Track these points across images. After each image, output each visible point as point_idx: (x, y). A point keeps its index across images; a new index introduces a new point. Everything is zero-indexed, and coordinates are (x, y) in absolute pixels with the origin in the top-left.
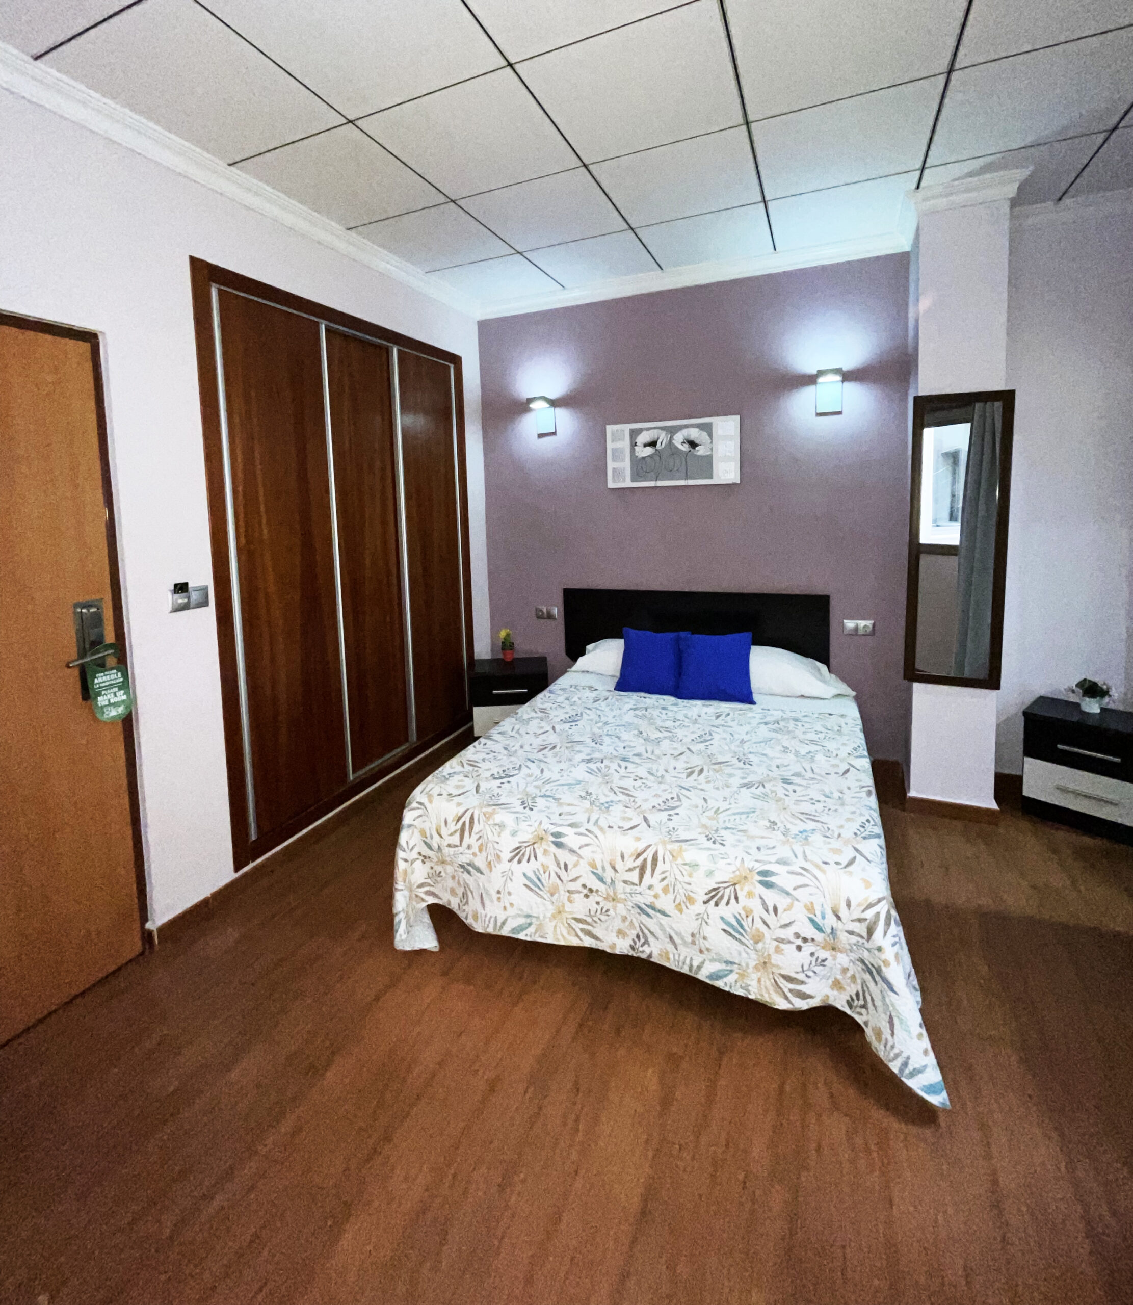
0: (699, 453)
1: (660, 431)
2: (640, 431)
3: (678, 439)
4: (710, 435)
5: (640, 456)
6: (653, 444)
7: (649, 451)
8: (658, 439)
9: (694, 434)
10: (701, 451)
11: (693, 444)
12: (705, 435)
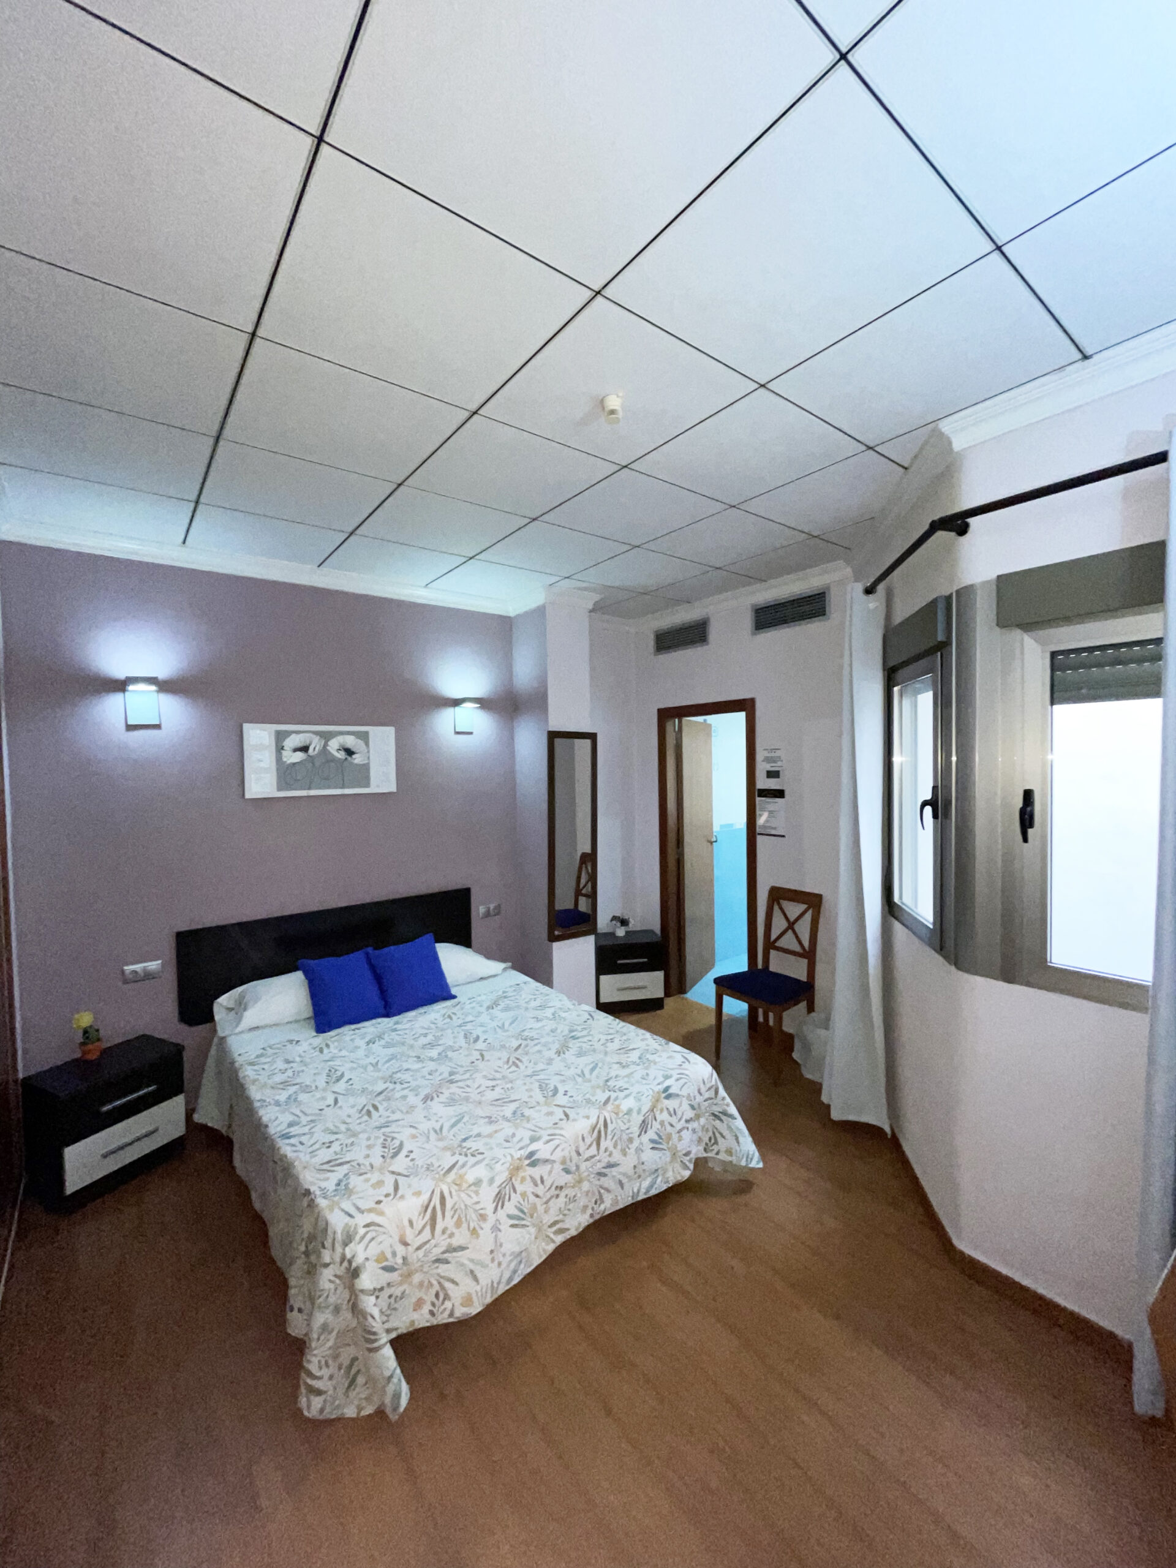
0: (356, 761)
1: (314, 736)
2: (288, 734)
3: (334, 745)
4: (367, 744)
5: (289, 762)
6: (305, 749)
7: (299, 756)
8: (310, 745)
9: (350, 741)
10: (357, 759)
11: (350, 752)
12: (361, 743)
